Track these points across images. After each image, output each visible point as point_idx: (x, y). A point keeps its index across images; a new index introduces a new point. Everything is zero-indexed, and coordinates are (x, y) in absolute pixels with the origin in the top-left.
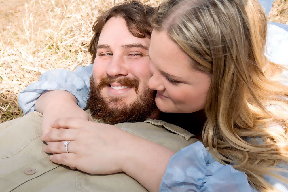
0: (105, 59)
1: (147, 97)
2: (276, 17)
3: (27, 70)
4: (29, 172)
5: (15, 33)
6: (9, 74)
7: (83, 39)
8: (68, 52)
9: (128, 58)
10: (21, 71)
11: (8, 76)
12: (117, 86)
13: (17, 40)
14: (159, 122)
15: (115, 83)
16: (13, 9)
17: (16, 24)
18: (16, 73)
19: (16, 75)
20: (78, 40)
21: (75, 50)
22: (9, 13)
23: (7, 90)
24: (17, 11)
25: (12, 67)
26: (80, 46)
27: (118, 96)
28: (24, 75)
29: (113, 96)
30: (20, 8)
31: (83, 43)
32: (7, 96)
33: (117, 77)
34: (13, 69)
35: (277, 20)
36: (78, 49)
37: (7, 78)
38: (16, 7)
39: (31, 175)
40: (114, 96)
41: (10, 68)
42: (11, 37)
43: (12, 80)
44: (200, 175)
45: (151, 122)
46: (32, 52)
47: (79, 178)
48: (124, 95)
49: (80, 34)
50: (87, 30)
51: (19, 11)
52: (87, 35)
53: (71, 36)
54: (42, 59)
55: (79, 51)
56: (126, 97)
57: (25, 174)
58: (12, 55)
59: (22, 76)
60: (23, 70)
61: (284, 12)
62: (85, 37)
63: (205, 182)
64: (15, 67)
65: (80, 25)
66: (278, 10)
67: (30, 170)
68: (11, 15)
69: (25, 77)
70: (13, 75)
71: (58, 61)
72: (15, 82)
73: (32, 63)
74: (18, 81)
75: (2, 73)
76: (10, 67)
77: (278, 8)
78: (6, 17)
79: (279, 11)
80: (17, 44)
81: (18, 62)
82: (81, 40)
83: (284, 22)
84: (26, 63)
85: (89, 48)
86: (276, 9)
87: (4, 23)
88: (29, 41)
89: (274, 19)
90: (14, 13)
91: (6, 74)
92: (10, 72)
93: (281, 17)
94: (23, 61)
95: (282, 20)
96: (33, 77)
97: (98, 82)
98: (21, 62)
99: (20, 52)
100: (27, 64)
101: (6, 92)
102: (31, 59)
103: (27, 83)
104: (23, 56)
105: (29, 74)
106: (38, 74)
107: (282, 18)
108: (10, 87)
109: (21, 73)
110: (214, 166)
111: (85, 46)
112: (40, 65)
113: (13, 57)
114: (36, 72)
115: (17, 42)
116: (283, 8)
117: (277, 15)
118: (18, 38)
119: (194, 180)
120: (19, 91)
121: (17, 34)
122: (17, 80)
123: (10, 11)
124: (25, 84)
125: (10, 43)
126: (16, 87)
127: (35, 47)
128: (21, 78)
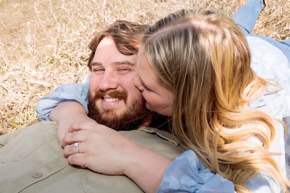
0: (99, 74)
1: (136, 107)
2: (262, 29)
3: (31, 83)
4: (36, 175)
5: (19, 48)
6: (14, 87)
7: (82, 53)
8: (69, 65)
9: (118, 73)
10: (25, 84)
11: (13, 89)
12: (109, 98)
13: (21, 54)
14: (152, 130)
15: (107, 96)
16: (17, 25)
17: (20, 39)
18: (21, 86)
19: (21, 88)
20: (77, 54)
21: (75, 64)
22: (13, 29)
23: (12, 102)
24: (21, 27)
25: (16, 80)
26: (79, 60)
27: (109, 108)
28: (28, 88)
29: (105, 107)
30: (23, 25)
31: (82, 57)
32: (13, 107)
33: (108, 91)
34: (18, 83)
35: (262, 32)
36: (78, 62)
37: (11, 91)
38: (20, 23)
39: (38, 178)
40: (107, 108)
41: (15, 82)
42: (15, 52)
43: (17, 93)
44: (193, 183)
45: (144, 130)
46: (34, 66)
47: (80, 178)
48: (115, 107)
49: (79, 48)
50: (86, 45)
51: (23, 27)
52: (86, 50)
53: (71, 50)
54: (44, 73)
55: (79, 64)
56: (117, 108)
57: (33, 177)
58: (17, 70)
59: (26, 89)
60: (27, 82)
61: (268, 25)
62: (84, 51)
63: (197, 189)
64: (19, 80)
65: (79, 40)
66: (263, 22)
67: (37, 174)
68: (15, 31)
69: (28, 90)
70: (18, 88)
71: (59, 75)
72: (20, 94)
73: (35, 77)
74: (23, 93)
75: (8, 86)
76: (15, 80)
77: (263, 21)
78: (10, 33)
79: (264, 24)
80: (21, 58)
81: (22, 76)
82: (80, 54)
83: (269, 33)
84: (30, 76)
85: (88, 61)
86: (261, 22)
87: (9, 39)
88: (32, 55)
89: (259, 30)
90: (18, 29)
91: (11, 87)
92: (15, 85)
93: (265, 29)
94: (26, 75)
95: (266, 32)
96: (36, 90)
97: (93, 94)
98: (25, 75)
99: (23, 66)
100: (31, 78)
101: (12, 104)
102: (34, 73)
103: (30, 95)
104: (27, 70)
105: (33, 86)
106: (41, 86)
107: (267, 30)
108: (15, 99)
109: (25, 86)
110: (206, 175)
111: (84, 59)
112: (43, 78)
113: (17, 72)
114: (38, 85)
115: (21, 57)
116: (267, 21)
117: (263, 27)
118: (22, 53)
119: (188, 187)
120: (23, 102)
121: (21, 49)
122: (21, 92)
123: (14, 28)
124: (29, 97)
125: (14, 57)
126: (20, 99)
127: (38, 61)
128: (25, 91)
